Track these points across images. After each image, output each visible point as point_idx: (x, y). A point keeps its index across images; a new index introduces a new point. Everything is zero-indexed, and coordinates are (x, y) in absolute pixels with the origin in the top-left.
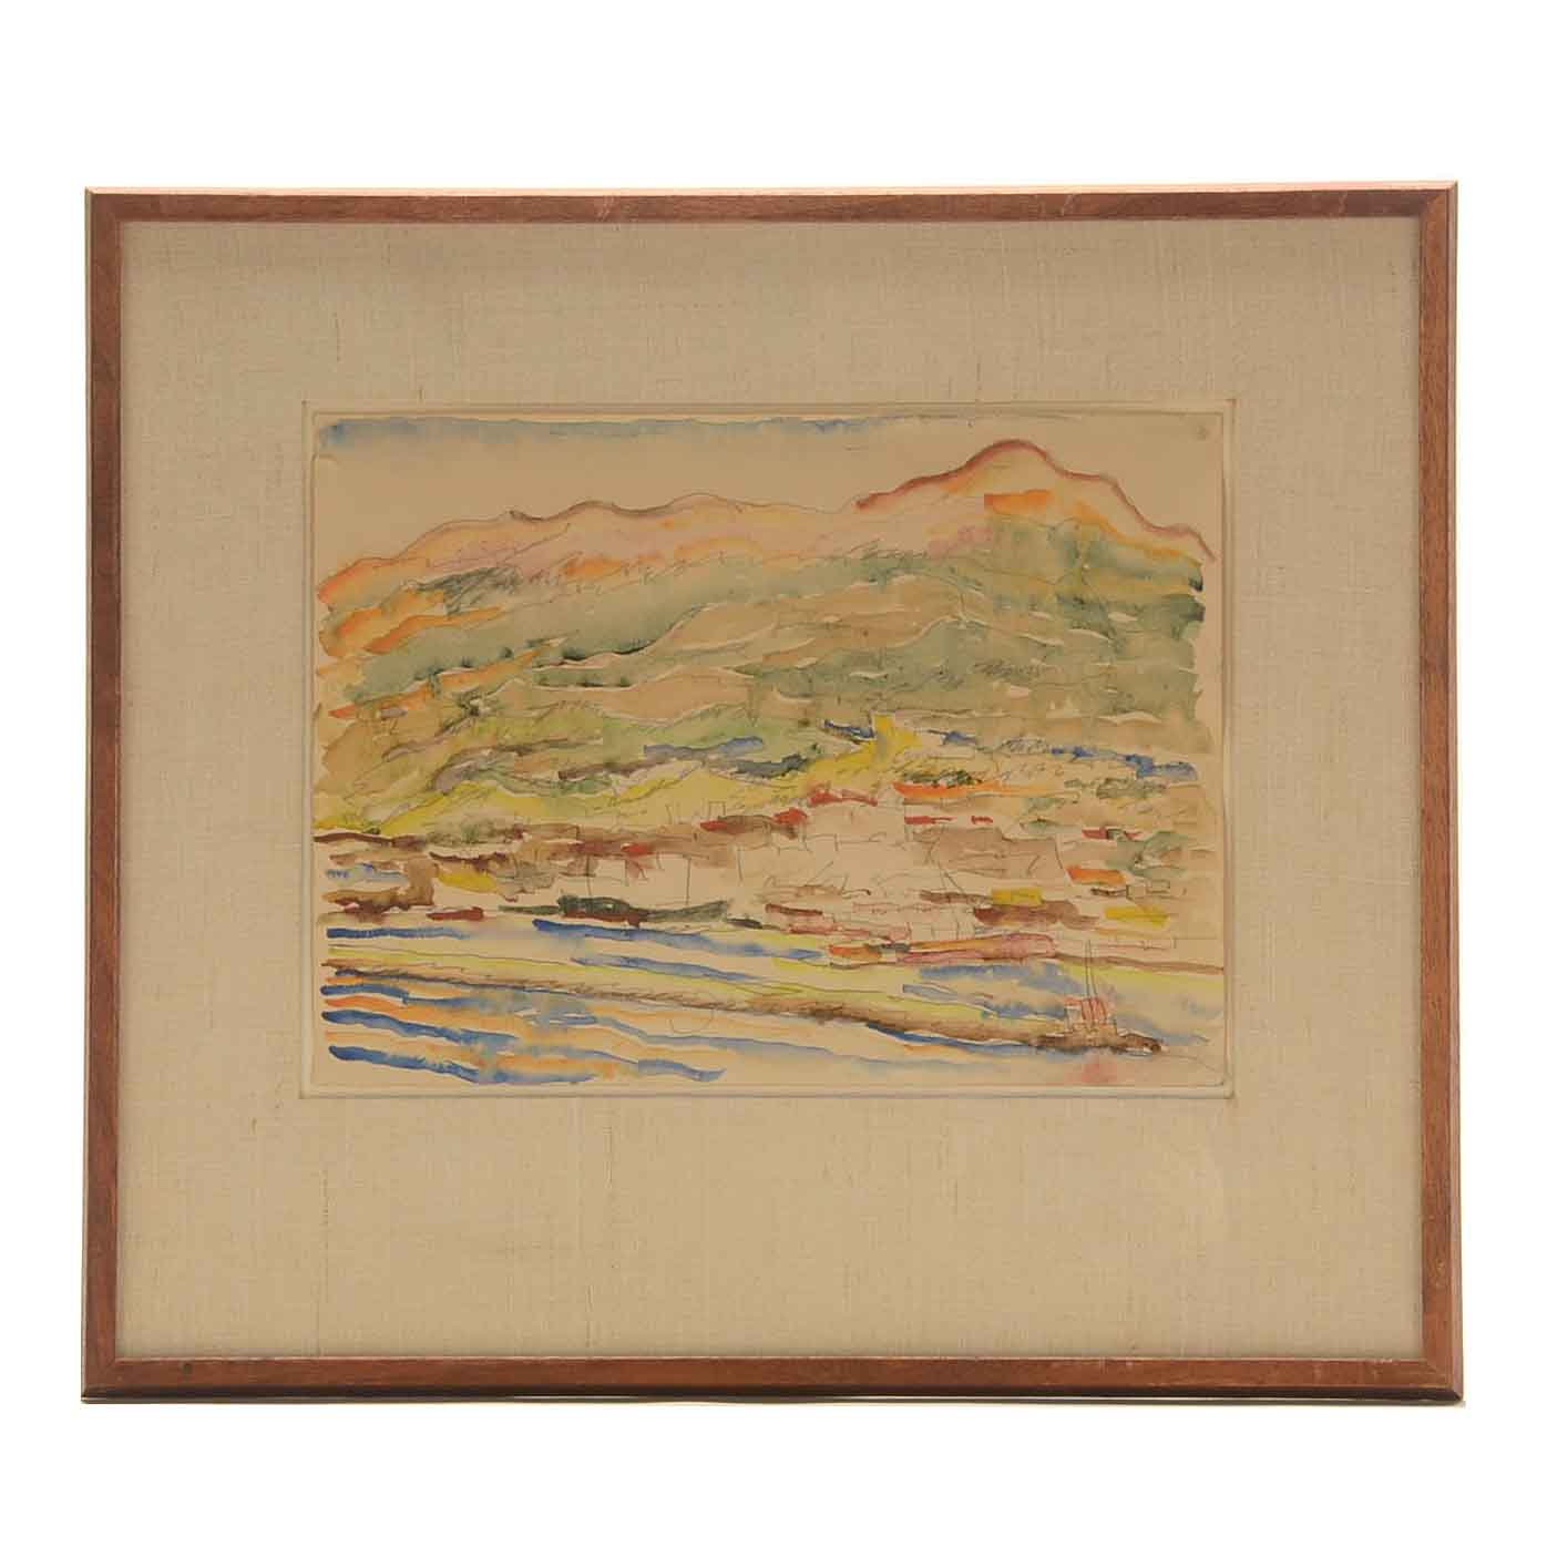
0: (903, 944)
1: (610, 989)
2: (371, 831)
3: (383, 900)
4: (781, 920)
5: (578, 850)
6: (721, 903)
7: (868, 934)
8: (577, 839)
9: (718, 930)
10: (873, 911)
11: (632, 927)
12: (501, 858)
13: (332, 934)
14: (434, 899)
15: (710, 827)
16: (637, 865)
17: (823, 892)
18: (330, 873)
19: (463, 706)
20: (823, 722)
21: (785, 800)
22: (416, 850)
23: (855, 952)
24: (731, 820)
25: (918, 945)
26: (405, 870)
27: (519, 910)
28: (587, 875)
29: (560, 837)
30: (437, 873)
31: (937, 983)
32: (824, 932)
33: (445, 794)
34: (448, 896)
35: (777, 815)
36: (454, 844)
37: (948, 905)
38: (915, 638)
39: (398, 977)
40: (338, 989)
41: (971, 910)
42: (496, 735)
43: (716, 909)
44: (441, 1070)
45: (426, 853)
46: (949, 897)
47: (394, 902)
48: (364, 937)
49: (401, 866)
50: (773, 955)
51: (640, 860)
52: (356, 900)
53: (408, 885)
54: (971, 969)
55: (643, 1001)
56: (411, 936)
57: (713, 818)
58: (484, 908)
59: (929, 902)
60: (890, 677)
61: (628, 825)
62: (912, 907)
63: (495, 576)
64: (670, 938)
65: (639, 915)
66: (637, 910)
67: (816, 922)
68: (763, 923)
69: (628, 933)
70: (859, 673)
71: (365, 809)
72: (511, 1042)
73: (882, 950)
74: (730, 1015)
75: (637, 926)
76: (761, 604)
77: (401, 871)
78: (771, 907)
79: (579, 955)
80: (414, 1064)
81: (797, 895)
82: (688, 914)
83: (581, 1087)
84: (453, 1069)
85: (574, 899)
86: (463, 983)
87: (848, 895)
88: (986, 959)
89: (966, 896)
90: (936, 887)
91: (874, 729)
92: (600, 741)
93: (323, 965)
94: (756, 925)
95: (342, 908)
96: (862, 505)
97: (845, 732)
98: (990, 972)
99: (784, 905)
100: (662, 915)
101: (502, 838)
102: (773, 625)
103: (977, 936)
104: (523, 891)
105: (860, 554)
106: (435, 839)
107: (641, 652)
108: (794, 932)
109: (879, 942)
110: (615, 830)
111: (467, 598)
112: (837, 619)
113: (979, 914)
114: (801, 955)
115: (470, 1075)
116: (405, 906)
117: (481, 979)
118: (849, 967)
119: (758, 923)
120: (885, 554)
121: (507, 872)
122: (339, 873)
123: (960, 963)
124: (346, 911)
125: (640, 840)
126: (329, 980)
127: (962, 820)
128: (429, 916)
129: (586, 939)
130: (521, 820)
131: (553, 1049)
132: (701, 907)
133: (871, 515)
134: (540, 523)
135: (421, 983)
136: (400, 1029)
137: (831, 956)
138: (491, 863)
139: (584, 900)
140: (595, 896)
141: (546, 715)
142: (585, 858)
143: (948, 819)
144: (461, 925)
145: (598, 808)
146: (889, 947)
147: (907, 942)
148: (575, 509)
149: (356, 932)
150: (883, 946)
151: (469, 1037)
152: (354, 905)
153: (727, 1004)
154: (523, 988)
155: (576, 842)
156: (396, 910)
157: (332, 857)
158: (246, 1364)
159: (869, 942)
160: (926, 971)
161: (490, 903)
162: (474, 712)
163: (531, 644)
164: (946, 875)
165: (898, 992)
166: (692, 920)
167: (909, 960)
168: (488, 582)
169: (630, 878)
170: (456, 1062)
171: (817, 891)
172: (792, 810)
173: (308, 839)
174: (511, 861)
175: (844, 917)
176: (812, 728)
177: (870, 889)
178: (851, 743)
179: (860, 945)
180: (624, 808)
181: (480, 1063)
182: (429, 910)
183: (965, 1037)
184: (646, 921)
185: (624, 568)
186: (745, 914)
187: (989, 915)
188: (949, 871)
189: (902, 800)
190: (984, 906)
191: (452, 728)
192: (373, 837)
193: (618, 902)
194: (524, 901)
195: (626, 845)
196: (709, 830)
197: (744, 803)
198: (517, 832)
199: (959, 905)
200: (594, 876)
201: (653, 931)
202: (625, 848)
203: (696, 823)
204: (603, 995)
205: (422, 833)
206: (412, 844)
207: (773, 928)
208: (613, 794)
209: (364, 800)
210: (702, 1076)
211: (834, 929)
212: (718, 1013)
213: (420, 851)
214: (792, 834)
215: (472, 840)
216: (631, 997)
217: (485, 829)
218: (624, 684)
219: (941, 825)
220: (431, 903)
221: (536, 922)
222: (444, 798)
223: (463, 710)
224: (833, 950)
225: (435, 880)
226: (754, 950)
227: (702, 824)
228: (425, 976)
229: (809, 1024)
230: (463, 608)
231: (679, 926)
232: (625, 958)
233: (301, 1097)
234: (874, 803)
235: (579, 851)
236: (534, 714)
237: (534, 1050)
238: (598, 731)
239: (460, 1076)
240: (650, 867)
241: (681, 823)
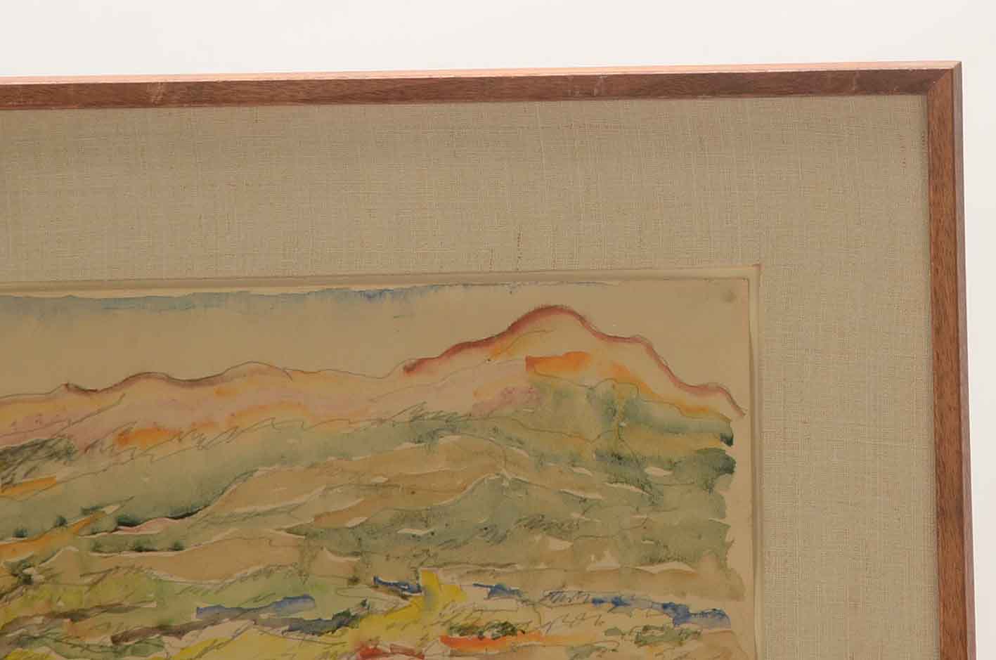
19: (15, 575)
20: (372, 579)
21: (336, 655)
38: (459, 497)
42: (50, 602)
60: (436, 534)
63: (51, 447)
70: (406, 530)
76: (313, 466)
91: (421, 585)
92: (154, 605)
96: (410, 370)
97: (394, 588)
102: (323, 487)
105: (406, 417)
107: (194, 516)
111: (21, 471)
112: (386, 479)
120: (430, 416)
133: (417, 379)
134: (94, 396)
141: (101, 580)
148: (128, 381)
162: (28, 581)
163: (85, 512)
168: (41, 453)
176: (359, 585)
178: (400, 599)
185: (178, 435)
189: (448, 653)
191: (5, 597)
208: (165, 656)
218: (177, 548)
223: (16, 580)
230: (17, 480)
234: (421, 656)
236: (88, 580)
238: (152, 595)
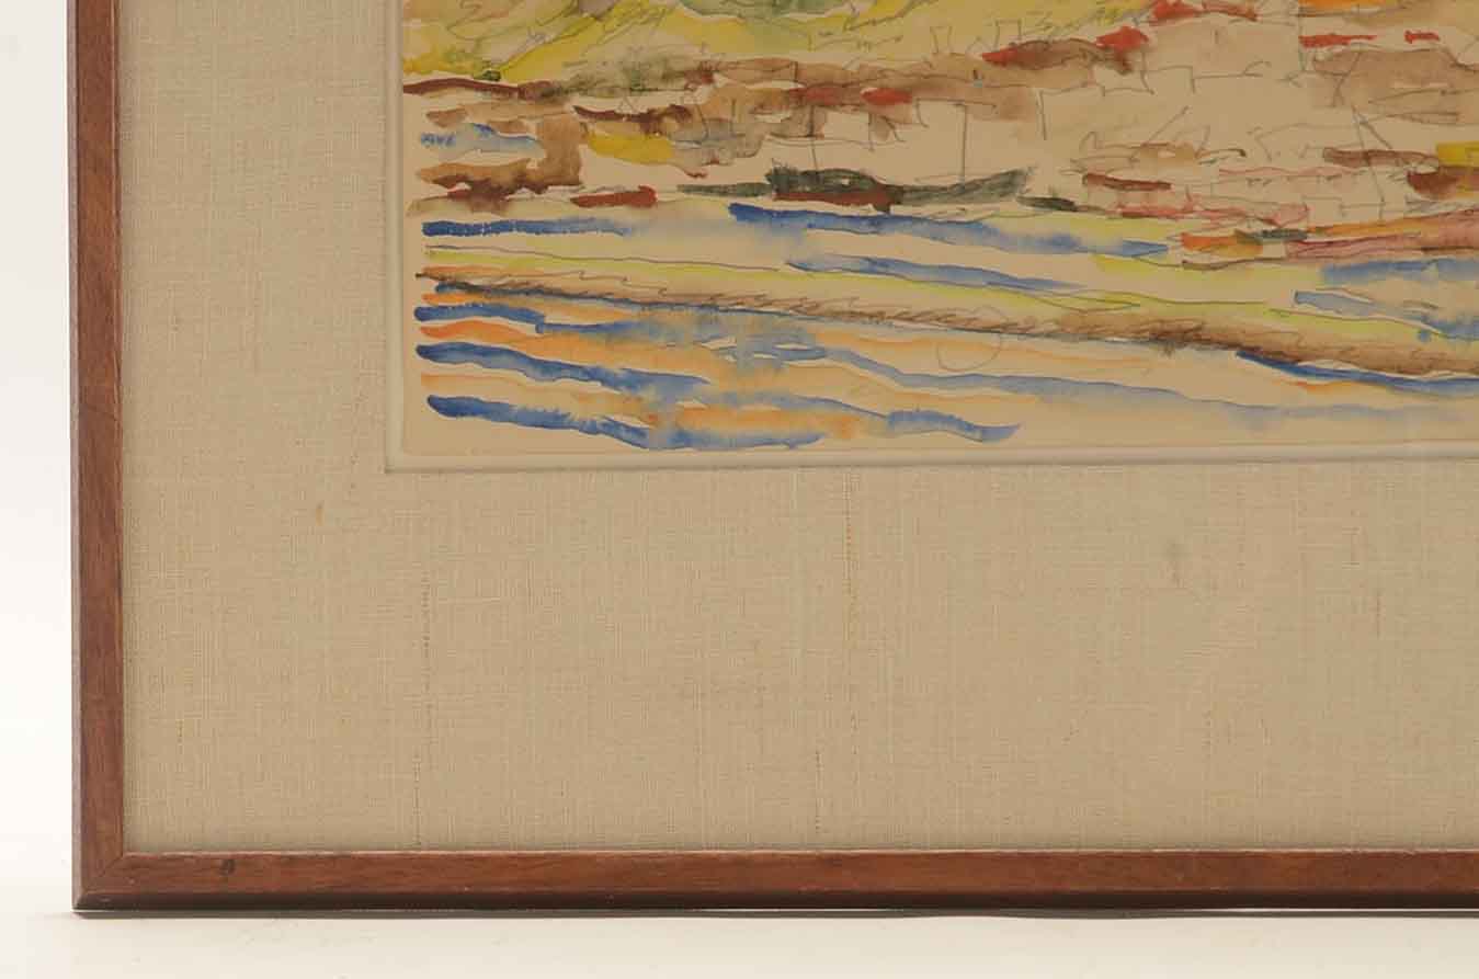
0: (1297, 230)
1: (845, 306)
2: (488, 75)
3: (506, 178)
4: (1106, 197)
5: (798, 98)
6: (1014, 174)
7: (1241, 215)
8: (796, 81)
9: (1008, 215)
10: (1250, 181)
11: (880, 213)
12: (680, 113)
13: (431, 229)
14: (582, 175)
15: (1001, 59)
16: (886, 119)
17: (1169, 154)
18: (427, 139)
21: (1114, 16)
22: (554, 103)
23: (1217, 244)
24: (1031, 46)
25: (1320, 230)
26: (538, 133)
27: (709, 190)
28: (810, 135)
29: (770, 79)
30: (585, 136)
31: (1350, 287)
32: (1171, 215)
33: (597, 18)
34: (601, 170)
35: (1101, 39)
36: (612, 92)
37: (1366, 169)
39: (527, 293)
40: (441, 312)
41: (1404, 176)
43: (1008, 183)
44: (593, 430)
45: (568, 107)
46: (1368, 157)
47: (522, 180)
48: (479, 233)
49: (531, 127)
50: (1094, 252)
51: (893, 112)
52: (464, 179)
53: (543, 155)
54: (1402, 266)
55: (896, 323)
56: (547, 232)
57: (1003, 45)
58: (654, 188)
59: (1337, 166)
61: (874, 59)
62: (1307, 174)
64: (939, 229)
65: (889, 195)
66: (887, 187)
67: (1161, 199)
68: (1079, 202)
69: (875, 223)
71: (479, 41)
72: (698, 387)
73: (1265, 240)
74: (1028, 343)
75: (887, 211)
77: (533, 134)
78: (1091, 178)
79: (801, 255)
80: (553, 421)
81: (1132, 160)
82: (964, 191)
83: (804, 453)
84: (611, 429)
85: (791, 173)
86: (625, 301)
87: (1211, 158)
88: (1425, 250)
89: (1395, 154)
90: (1350, 141)
93: (418, 276)
94: (1068, 206)
95: (444, 191)
98: (1432, 271)
99: (1110, 176)
100: (924, 194)
101: (683, 82)
103: (1411, 215)
104: (715, 162)
106: (582, 86)
108: (1126, 215)
109: (1259, 227)
110: (853, 68)
113: (1417, 181)
114: (1137, 250)
115: (637, 437)
116: (539, 188)
117: (653, 294)
118: (1213, 267)
119: (1071, 203)
121: (689, 134)
122: (440, 140)
123: (1385, 256)
124: (451, 196)
125: (893, 82)
126: (426, 298)
127: (1391, 39)
128: (575, 201)
129: (809, 231)
130: (709, 56)
131: (761, 397)
132: (983, 181)
135: (562, 301)
136: (530, 369)
137: (1183, 249)
138: (666, 120)
139: (806, 173)
140: (821, 168)
142: (807, 110)
143: (1369, 38)
144: (621, 214)
145: (829, 34)
146: (1273, 235)
147: (1302, 226)
149: (466, 226)
150: (1265, 233)
151: (635, 381)
152: (463, 186)
153: (1022, 325)
154: (716, 308)
155: (792, 86)
156: (525, 193)
157: (430, 115)
158: (313, 860)
159: (1244, 228)
160: (1333, 270)
161: (664, 179)
164: (1364, 123)
165: (1287, 303)
166: (971, 201)
167: (1305, 254)
169: (874, 140)
170: (617, 418)
171: (1164, 154)
172: (1126, 30)
173: (394, 88)
174: (697, 117)
175: (1205, 191)
177: (1247, 150)
179: (1230, 232)
180: (867, 34)
181: (653, 419)
182: (574, 192)
183: (1392, 369)
184: (899, 203)
186: (1051, 190)
187: (1433, 181)
188: (1368, 116)
189: (1297, 11)
190: (1424, 169)
192: (490, 85)
193: (859, 176)
194: (716, 176)
195: (870, 89)
196: (996, 63)
197: (1049, 20)
198: (705, 74)
199: (1383, 170)
200: (822, 136)
201: (910, 218)
202: (867, 94)
203: (976, 55)
204: (836, 315)
205: (563, 77)
206: (548, 94)
207: (1096, 209)
208: (849, 13)
209: (478, 29)
210: (986, 434)
211: (1187, 210)
212: (1011, 340)
213: (561, 104)
214: (1125, 68)
215: (637, 87)
216: (877, 317)
217: (658, 70)
219: (1357, 48)
220: (576, 182)
221: (736, 209)
222: (598, 23)
224: (1187, 241)
225: (583, 149)
226: (1063, 244)
227: (984, 56)
228: (567, 291)
229: (1151, 353)
231: (950, 209)
232: (868, 259)
233: (387, 471)
234: (1252, 16)
235: (800, 97)
237: (732, 400)
239: (619, 438)
240: (905, 122)
241: (953, 54)
